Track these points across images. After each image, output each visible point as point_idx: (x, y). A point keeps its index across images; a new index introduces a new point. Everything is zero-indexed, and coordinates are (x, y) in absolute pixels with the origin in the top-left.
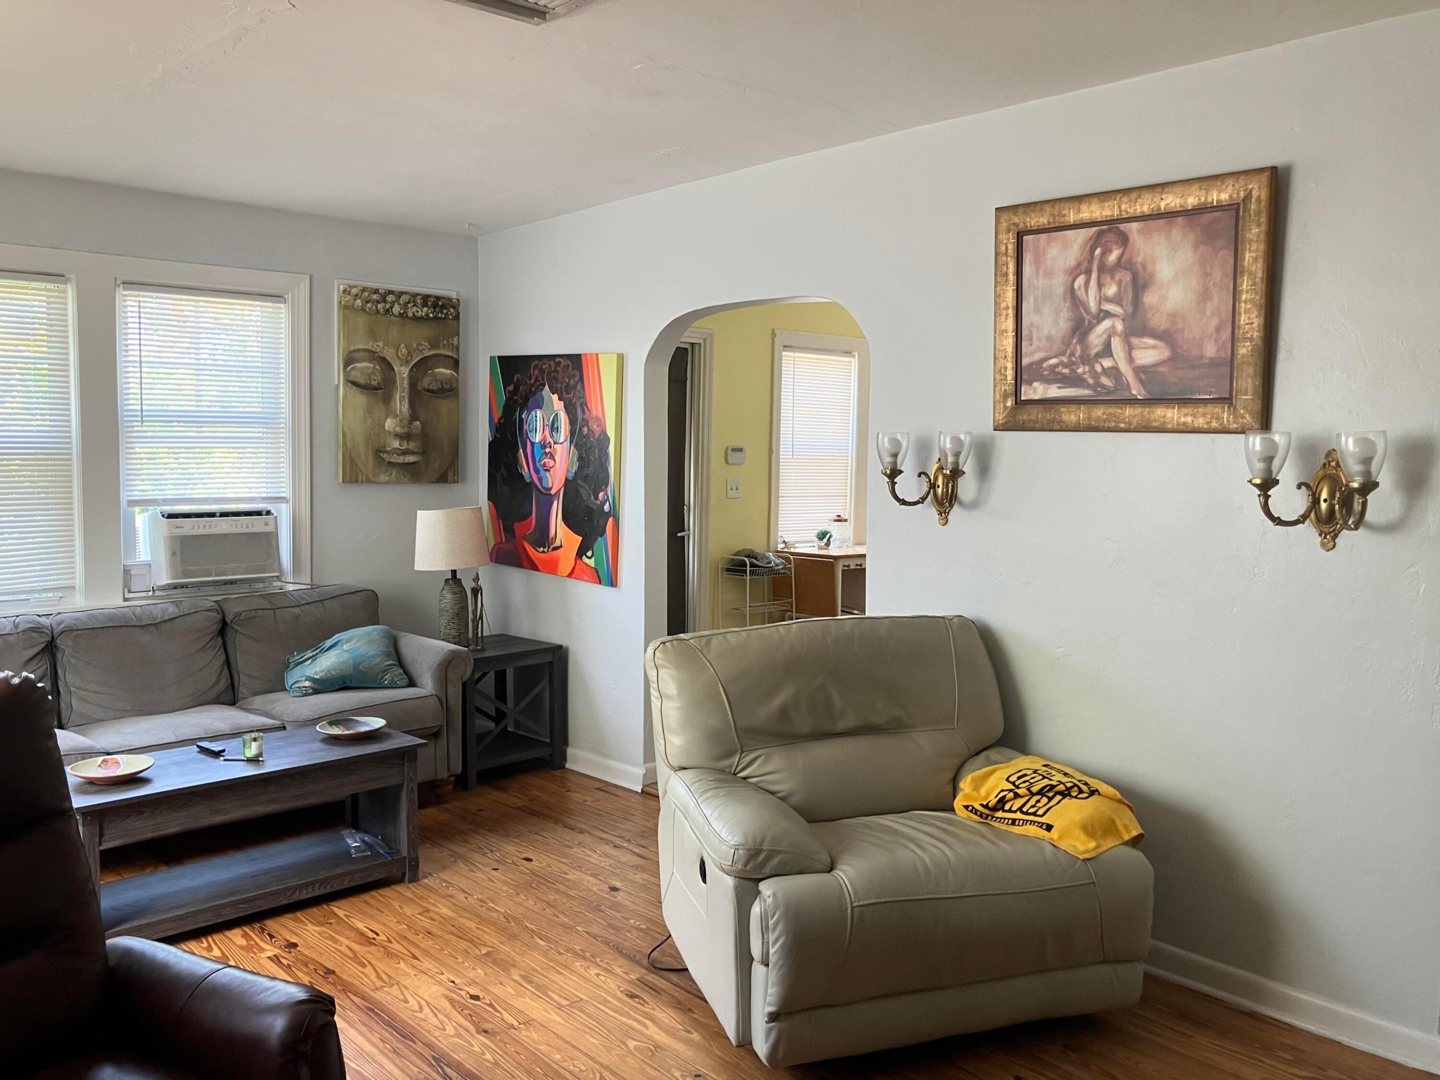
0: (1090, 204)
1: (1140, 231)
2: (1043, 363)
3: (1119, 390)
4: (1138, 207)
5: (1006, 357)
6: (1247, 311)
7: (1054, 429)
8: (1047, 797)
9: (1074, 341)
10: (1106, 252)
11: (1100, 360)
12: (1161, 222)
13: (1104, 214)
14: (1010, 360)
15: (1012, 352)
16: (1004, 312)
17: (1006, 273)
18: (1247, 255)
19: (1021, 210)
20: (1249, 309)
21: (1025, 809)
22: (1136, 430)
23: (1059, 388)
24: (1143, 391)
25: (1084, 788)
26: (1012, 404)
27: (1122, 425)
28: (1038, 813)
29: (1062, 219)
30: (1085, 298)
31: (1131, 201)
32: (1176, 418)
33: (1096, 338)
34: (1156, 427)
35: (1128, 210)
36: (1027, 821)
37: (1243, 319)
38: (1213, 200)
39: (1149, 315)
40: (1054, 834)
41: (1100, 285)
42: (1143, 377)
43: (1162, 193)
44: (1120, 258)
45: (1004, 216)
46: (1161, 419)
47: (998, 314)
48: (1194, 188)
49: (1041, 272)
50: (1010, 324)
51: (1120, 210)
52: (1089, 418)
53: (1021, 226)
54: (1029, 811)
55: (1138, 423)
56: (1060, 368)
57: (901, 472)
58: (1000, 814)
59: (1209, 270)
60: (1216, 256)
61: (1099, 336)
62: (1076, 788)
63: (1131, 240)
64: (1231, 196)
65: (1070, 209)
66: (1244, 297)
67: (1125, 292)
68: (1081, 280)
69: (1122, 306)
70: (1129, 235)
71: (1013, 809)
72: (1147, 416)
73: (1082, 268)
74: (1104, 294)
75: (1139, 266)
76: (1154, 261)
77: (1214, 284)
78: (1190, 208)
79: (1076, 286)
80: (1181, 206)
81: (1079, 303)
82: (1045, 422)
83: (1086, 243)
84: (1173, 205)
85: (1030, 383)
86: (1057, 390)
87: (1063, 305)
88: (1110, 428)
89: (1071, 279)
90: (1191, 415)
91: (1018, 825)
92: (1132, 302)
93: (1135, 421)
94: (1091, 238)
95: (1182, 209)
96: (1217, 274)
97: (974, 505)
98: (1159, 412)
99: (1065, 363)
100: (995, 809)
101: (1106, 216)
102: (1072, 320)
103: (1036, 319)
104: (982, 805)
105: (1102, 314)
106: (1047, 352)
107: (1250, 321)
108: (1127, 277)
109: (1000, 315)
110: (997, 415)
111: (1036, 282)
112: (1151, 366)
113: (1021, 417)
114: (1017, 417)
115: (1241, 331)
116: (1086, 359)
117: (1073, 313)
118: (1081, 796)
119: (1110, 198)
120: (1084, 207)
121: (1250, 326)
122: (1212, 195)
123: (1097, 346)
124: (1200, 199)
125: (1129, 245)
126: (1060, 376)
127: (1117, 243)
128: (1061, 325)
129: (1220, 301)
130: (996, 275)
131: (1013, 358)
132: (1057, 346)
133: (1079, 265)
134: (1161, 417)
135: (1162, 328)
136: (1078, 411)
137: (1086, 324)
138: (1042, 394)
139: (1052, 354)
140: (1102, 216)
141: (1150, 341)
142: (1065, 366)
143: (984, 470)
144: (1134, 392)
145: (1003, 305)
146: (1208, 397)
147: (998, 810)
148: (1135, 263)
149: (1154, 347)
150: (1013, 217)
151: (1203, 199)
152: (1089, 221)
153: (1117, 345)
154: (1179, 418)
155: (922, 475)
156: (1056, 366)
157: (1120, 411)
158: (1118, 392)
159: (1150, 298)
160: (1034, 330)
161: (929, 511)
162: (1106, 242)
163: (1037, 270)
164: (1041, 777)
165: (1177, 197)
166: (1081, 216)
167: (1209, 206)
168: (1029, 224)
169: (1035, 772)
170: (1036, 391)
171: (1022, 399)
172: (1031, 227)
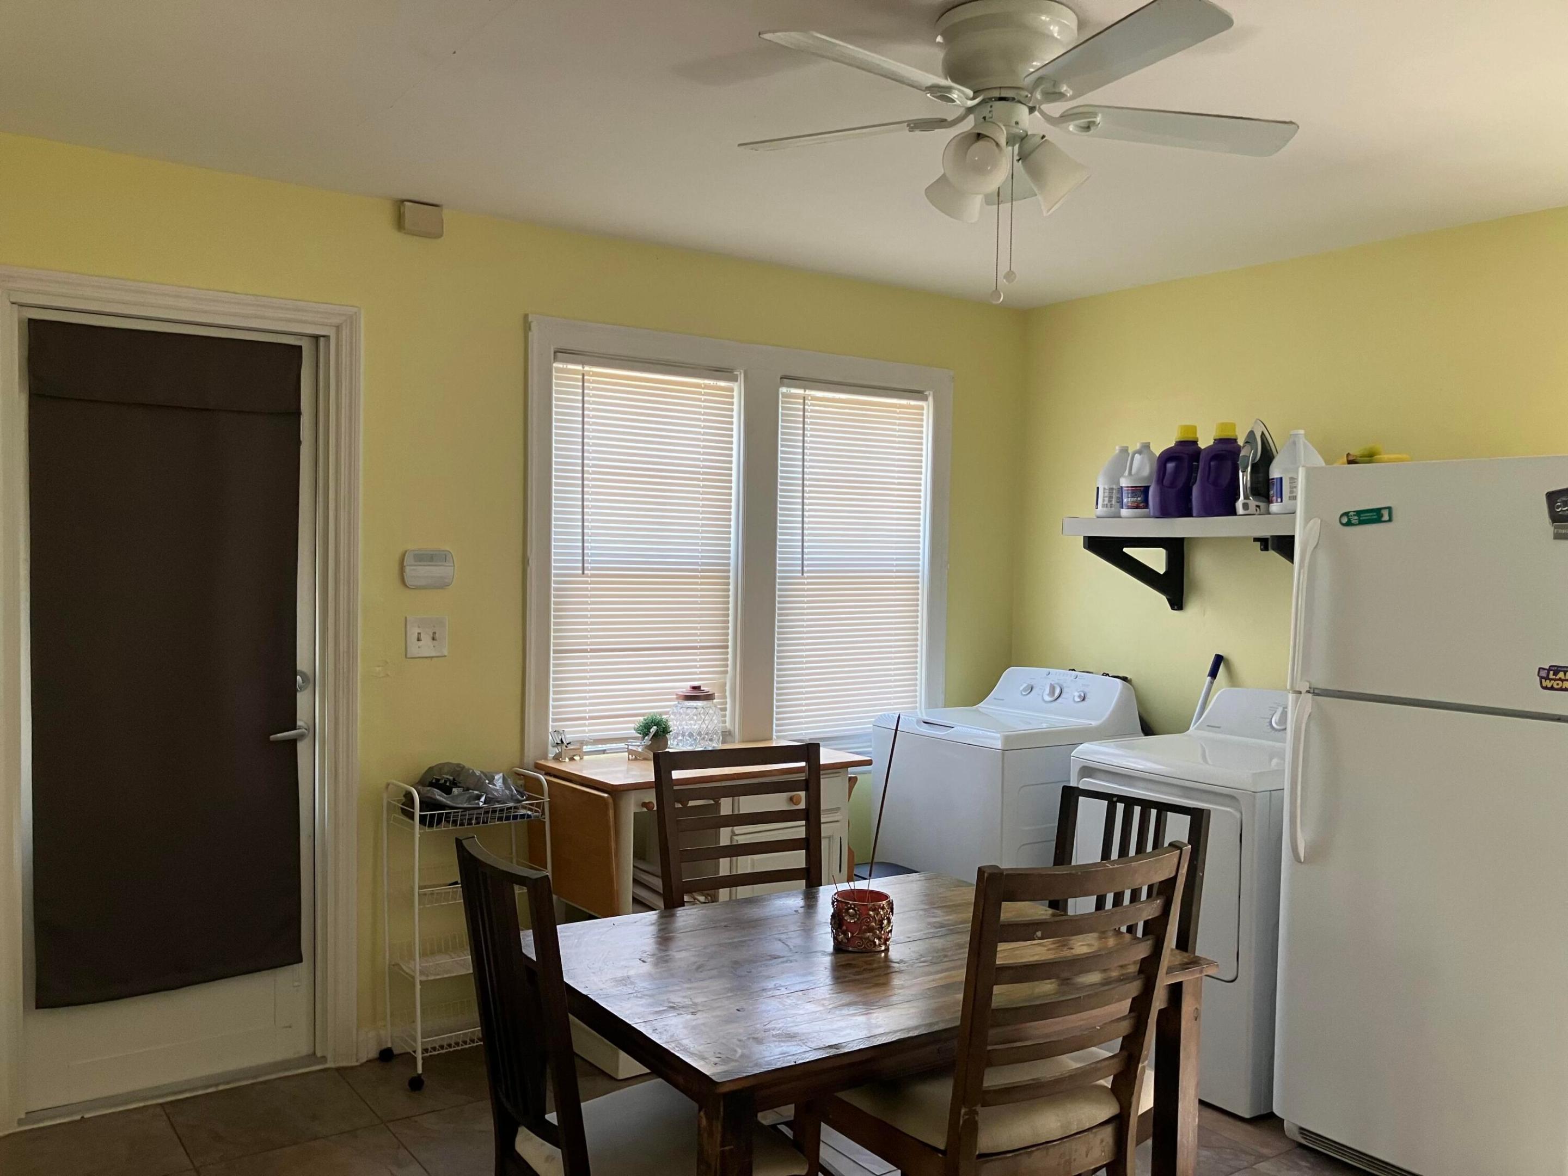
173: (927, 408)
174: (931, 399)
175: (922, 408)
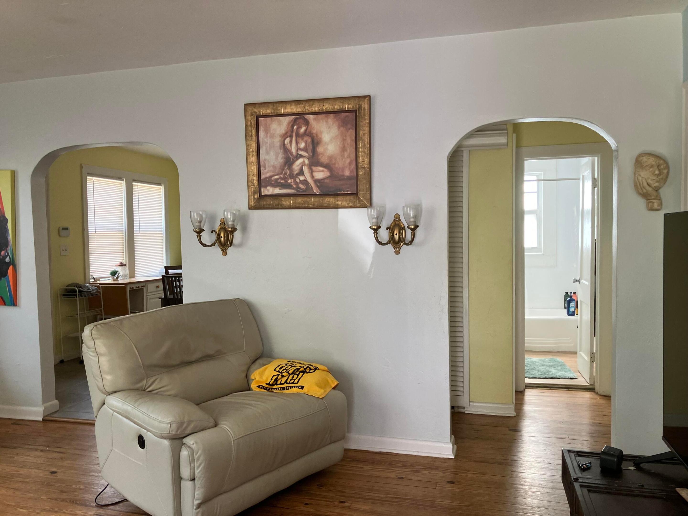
0: (291, 106)
1: (314, 119)
2: (271, 178)
3: (308, 190)
4: (313, 108)
5: (253, 175)
6: (362, 156)
7: (279, 208)
8: (296, 374)
9: (286, 168)
10: (299, 128)
11: (298, 177)
12: (323, 115)
13: (298, 110)
14: (255, 176)
15: (256, 173)
16: (251, 154)
17: (251, 135)
18: (361, 132)
19: (257, 106)
20: (363, 156)
21: (288, 382)
22: (317, 208)
23: (280, 189)
24: (319, 191)
25: (312, 367)
26: (257, 197)
27: (310, 206)
28: (295, 382)
29: (278, 111)
30: (290, 148)
31: (310, 105)
32: (334, 202)
33: (296, 166)
34: (326, 206)
35: (309, 109)
36: (291, 387)
37: (360, 160)
38: (346, 107)
39: (320, 157)
40: (305, 389)
41: (297, 143)
42: (318, 184)
43: (323, 103)
44: (306, 130)
45: (250, 108)
46: (328, 203)
47: (248, 154)
48: (337, 102)
49: (268, 135)
50: (254, 159)
51: (305, 109)
52: (295, 203)
53: (258, 113)
54: (291, 382)
55: (317, 205)
56: (280, 180)
57: (203, 230)
58: (275, 387)
59: (345, 138)
60: (348, 132)
61: (298, 166)
62: (308, 368)
63: (310, 123)
64: (353, 106)
65: (281, 107)
66: (360, 150)
67: (309, 146)
68: (287, 140)
69: (307, 152)
70: (309, 120)
71: (282, 383)
72: (322, 202)
73: (288, 134)
74: (299, 147)
75: (314, 135)
76: (321, 132)
77: (348, 144)
78: (336, 110)
79: (286, 142)
80: (332, 109)
81: (287, 151)
82: (274, 205)
83: (289, 123)
84: (329, 108)
85: (266, 187)
86: (279, 190)
87: (280, 151)
88: (305, 207)
89: (283, 139)
90: (341, 200)
91: (286, 389)
92: (312, 151)
93: (316, 204)
94: (292, 121)
95: (333, 111)
96: (349, 140)
97: (240, 245)
98: (327, 200)
99: (282, 178)
100: (273, 385)
101: (299, 111)
102: (284, 158)
103: (267, 157)
104: (266, 384)
105: (298, 156)
106: (273, 172)
107: (364, 160)
108: (309, 140)
109: (249, 155)
110: (250, 202)
111: (266, 140)
112: (322, 180)
113: (262, 203)
114: (260, 203)
115: (360, 164)
116: (292, 176)
117: (285, 154)
118: (311, 371)
119: (300, 103)
120: (288, 106)
121: (363, 162)
122: (345, 106)
123: (297, 170)
124: (340, 107)
125: (309, 125)
126: (280, 184)
127: (303, 124)
128: (279, 160)
129: (350, 150)
130: (246, 136)
131: (257, 175)
132: (277, 170)
133: (286, 133)
134: (328, 202)
135: (326, 163)
136: (290, 200)
137: (291, 160)
138: (272, 192)
139: (276, 174)
140: (297, 111)
141: (321, 169)
142: (282, 179)
143: (245, 229)
144: (315, 191)
145: (251, 150)
146: (347, 193)
147: (274, 385)
148: (313, 134)
149: (323, 171)
150: (254, 109)
151: (341, 107)
152: (290, 113)
153: (306, 170)
154: (335, 202)
155: (213, 232)
156: (278, 179)
157: (309, 200)
158: (308, 191)
159: (320, 149)
160: (266, 162)
161: (217, 250)
162: (299, 123)
163: (267, 134)
164: (290, 367)
165: (330, 105)
166: (287, 110)
167: (344, 110)
168: (262, 113)
169: (286, 365)
170: (269, 191)
171: (262, 194)
172: (262, 114)
173: (162, 188)
174: (163, 186)
175: (161, 188)
